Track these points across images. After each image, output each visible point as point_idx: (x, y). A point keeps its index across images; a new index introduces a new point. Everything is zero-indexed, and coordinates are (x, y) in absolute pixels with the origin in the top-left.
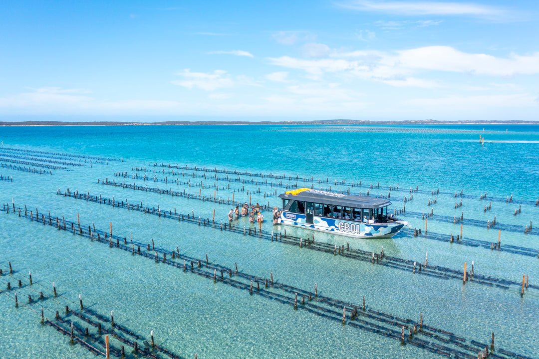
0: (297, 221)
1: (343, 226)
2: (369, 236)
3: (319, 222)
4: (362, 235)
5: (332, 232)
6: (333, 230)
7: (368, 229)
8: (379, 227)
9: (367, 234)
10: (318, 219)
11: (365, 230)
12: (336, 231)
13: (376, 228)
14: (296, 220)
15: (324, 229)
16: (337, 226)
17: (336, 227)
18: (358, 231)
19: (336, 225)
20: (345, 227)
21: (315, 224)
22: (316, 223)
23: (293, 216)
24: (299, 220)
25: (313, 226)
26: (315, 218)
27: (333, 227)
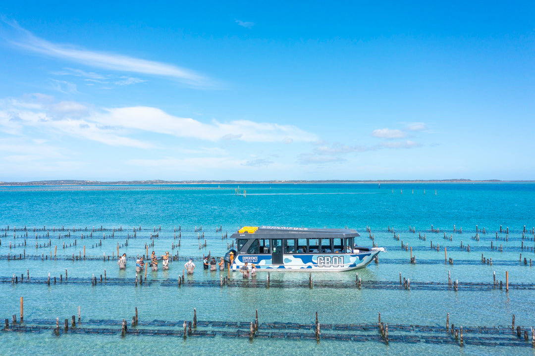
0: (260, 264)
1: (323, 261)
2: (354, 268)
3: (291, 261)
4: (346, 267)
5: (309, 270)
6: (310, 267)
7: (353, 260)
8: (364, 256)
9: (351, 266)
10: (290, 257)
11: (350, 262)
12: (314, 267)
13: (361, 257)
14: (259, 262)
15: (298, 268)
16: (316, 261)
17: (314, 263)
18: (342, 264)
19: (313, 261)
20: (326, 261)
21: (285, 264)
22: (286, 262)
23: (254, 258)
24: (263, 263)
25: (283, 267)
26: (285, 257)
27: (310, 264)
